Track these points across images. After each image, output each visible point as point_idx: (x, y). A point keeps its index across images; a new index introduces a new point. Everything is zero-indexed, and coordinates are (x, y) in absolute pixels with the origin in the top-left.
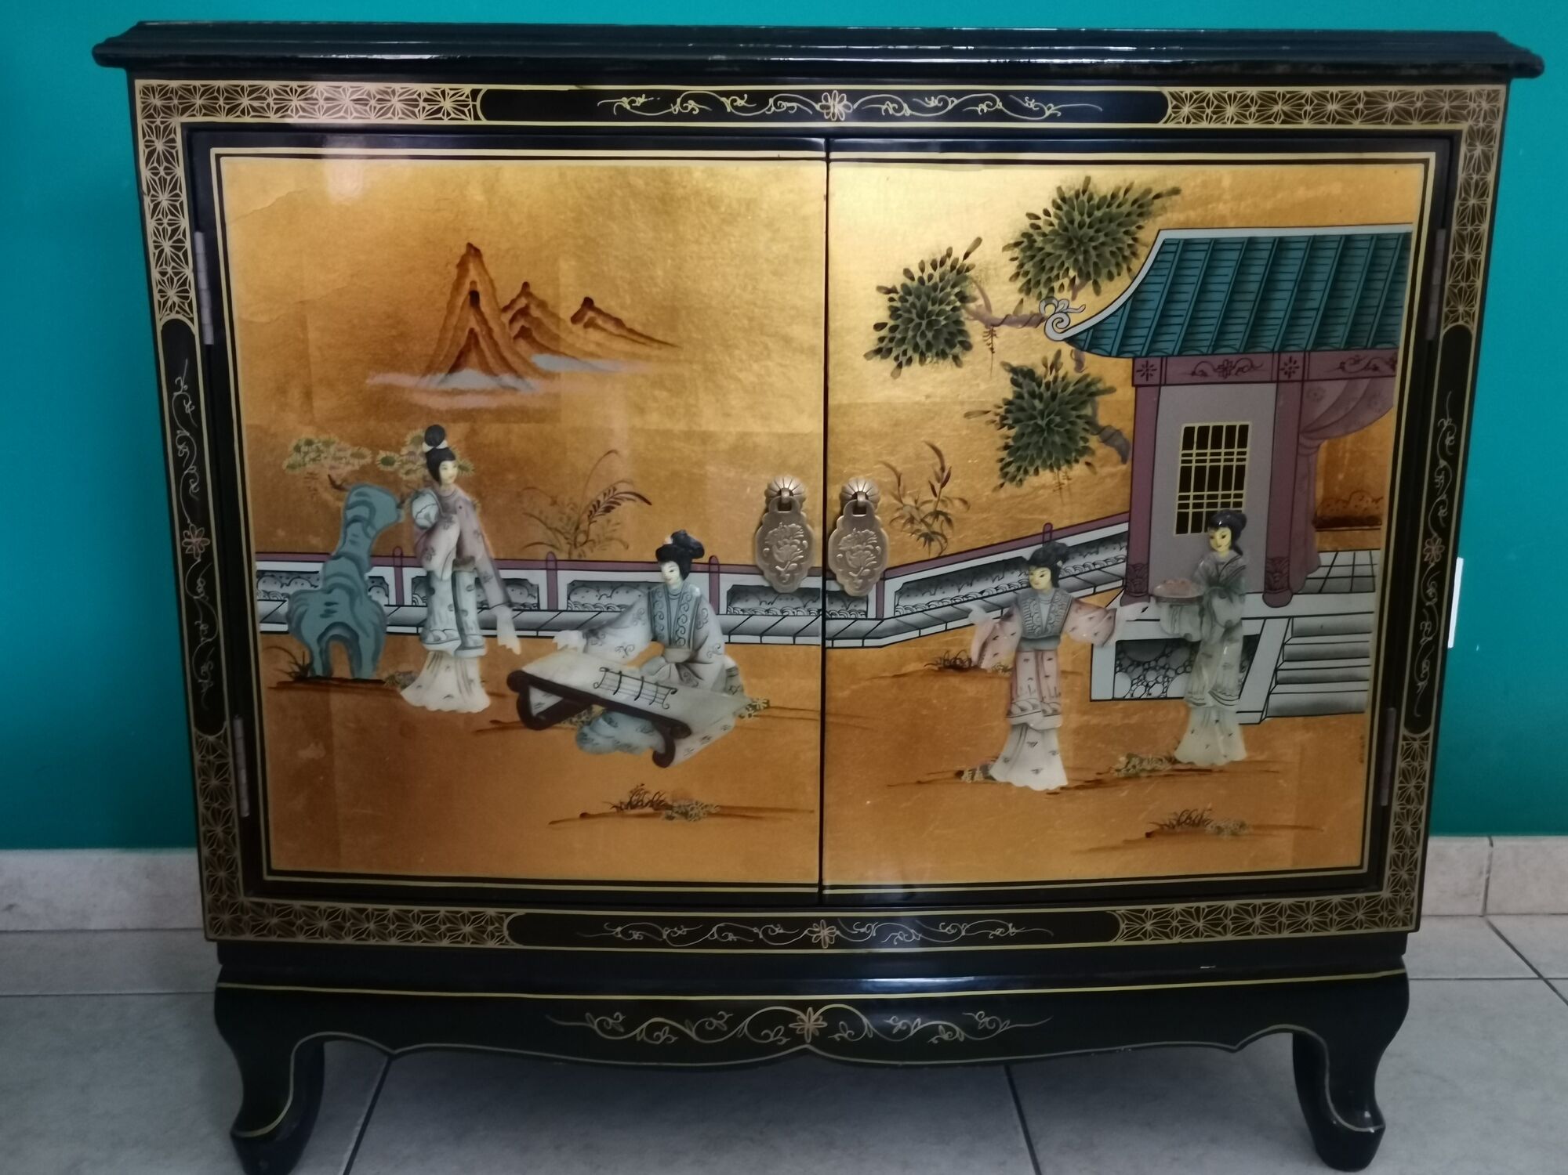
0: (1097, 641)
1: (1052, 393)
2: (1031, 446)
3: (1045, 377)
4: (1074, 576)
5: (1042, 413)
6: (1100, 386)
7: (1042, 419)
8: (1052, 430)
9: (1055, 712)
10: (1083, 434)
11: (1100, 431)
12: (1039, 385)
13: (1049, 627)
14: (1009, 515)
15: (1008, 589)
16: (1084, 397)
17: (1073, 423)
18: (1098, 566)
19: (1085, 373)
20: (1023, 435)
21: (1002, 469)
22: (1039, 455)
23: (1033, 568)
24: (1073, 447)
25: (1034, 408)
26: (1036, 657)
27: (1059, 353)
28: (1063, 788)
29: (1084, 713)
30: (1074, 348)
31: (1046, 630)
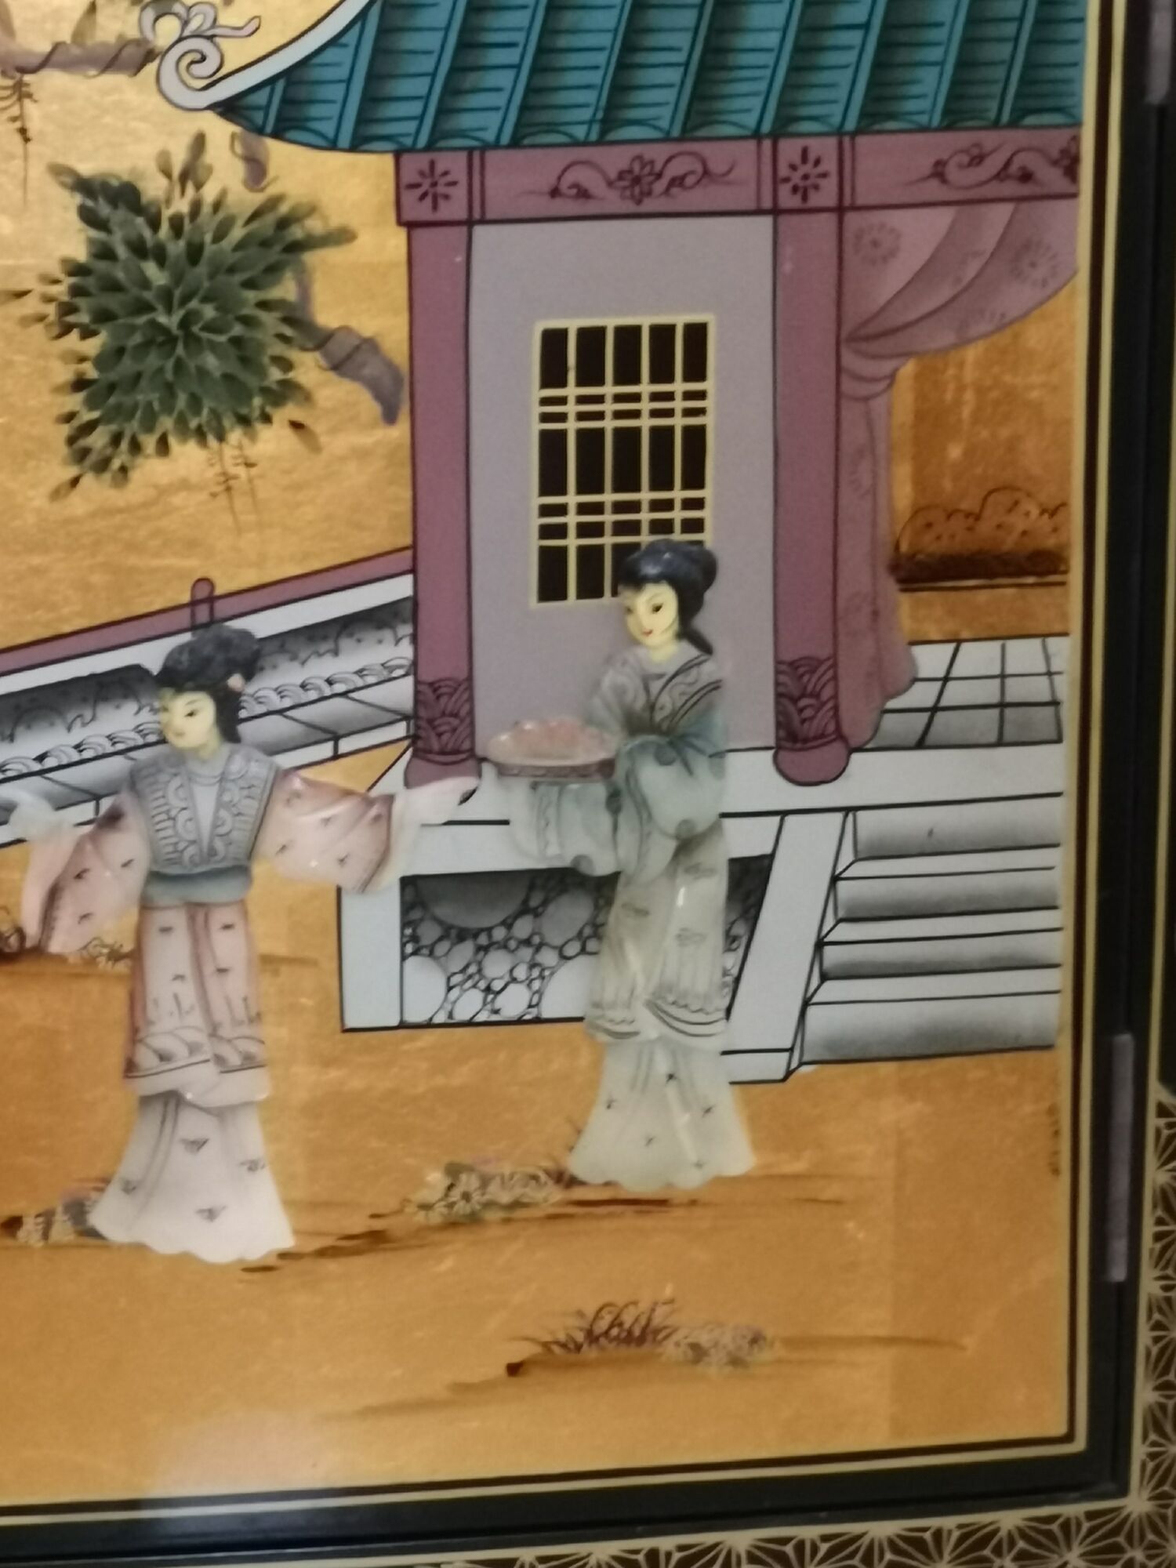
0: (349, 877)
1: (189, 245)
2: (143, 383)
3: (168, 201)
4: (280, 712)
5: (166, 296)
6: (315, 226)
7: (169, 310)
8: (198, 340)
9: (250, 1062)
10: (278, 349)
11: (320, 340)
12: (155, 225)
13: (219, 845)
14: (100, 559)
15: (110, 749)
16: (274, 254)
17: (248, 321)
18: (339, 688)
19: (272, 190)
20: (120, 352)
21: (71, 441)
22: (168, 408)
23: (168, 692)
24: (252, 381)
25: (145, 284)
26: (192, 919)
27: (199, 143)
28: (284, 1255)
29: (328, 1062)
30: (237, 129)
31: (212, 852)
